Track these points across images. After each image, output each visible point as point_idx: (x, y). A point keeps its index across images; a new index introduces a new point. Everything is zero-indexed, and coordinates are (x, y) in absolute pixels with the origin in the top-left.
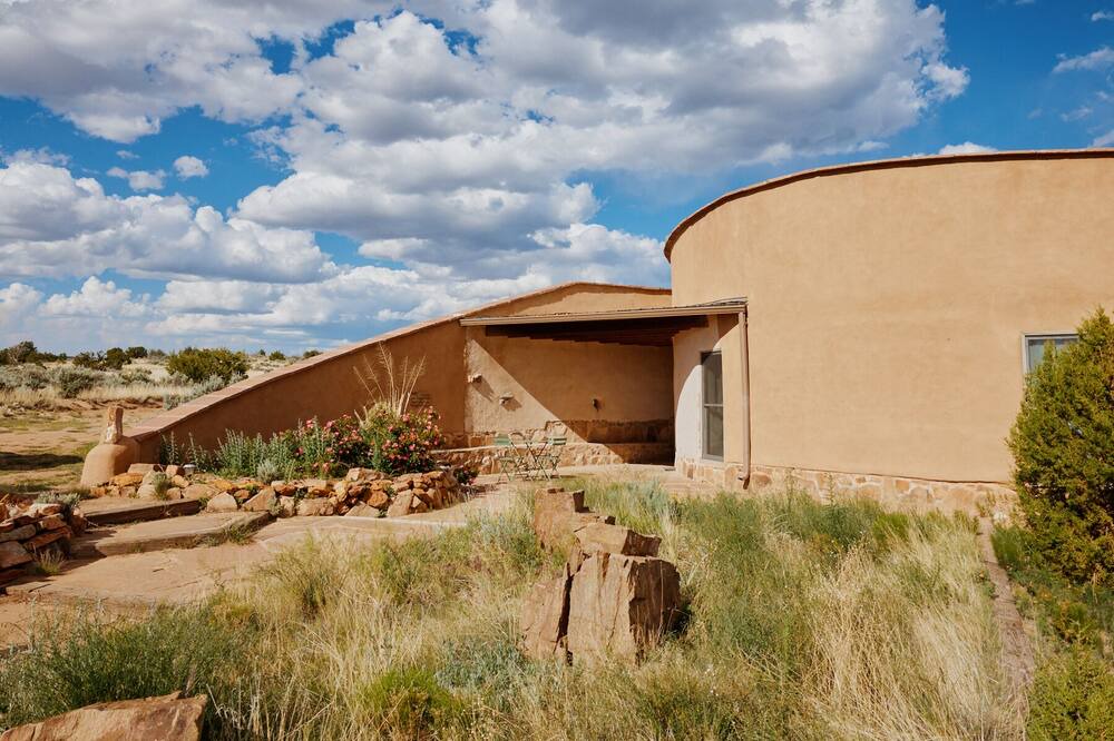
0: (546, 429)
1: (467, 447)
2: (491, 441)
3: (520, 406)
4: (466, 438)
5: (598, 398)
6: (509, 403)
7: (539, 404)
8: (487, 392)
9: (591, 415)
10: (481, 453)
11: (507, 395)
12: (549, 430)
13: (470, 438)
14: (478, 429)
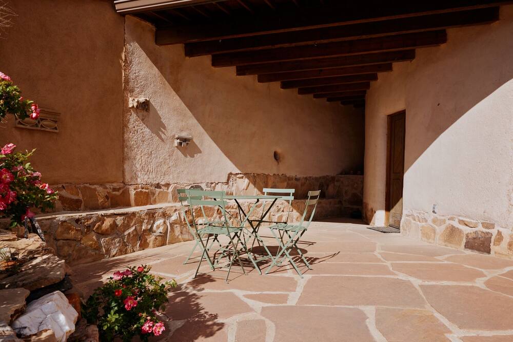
0: (227, 183)
1: (128, 205)
2: (163, 198)
3: (200, 152)
4: (126, 193)
5: (279, 151)
6: (186, 145)
7: (220, 151)
8: (157, 127)
9: (272, 169)
10: (152, 215)
11: (184, 135)
12: (231, 183)
13: (132, 193)
14: (142, 179)
